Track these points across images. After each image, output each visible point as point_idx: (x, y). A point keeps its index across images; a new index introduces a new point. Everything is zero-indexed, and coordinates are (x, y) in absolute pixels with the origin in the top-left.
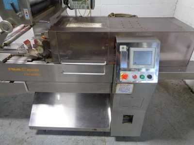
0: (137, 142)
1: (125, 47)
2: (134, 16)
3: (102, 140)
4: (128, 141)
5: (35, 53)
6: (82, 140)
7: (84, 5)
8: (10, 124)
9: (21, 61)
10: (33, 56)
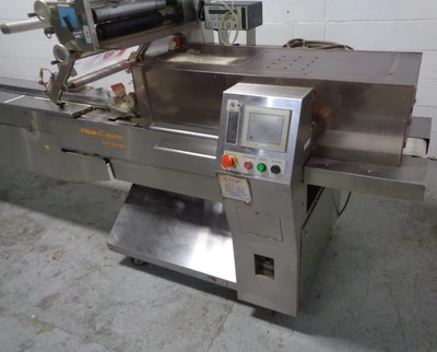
0: (295, 332)
1: (236, 102)
2: (341, 47)
3: (225, 306)
4: (276, 323)
5: (124, 107)
6: (190, 296)
7: (230, 21)
8: (89, 238)
9: (98, 118)
10: (120, 112)
